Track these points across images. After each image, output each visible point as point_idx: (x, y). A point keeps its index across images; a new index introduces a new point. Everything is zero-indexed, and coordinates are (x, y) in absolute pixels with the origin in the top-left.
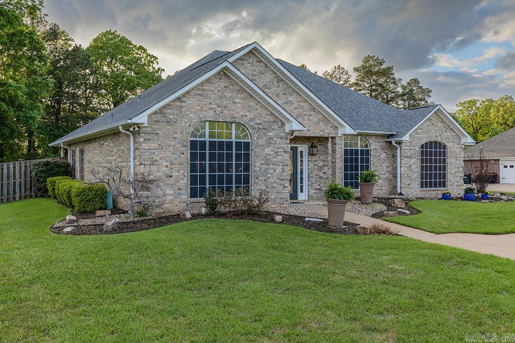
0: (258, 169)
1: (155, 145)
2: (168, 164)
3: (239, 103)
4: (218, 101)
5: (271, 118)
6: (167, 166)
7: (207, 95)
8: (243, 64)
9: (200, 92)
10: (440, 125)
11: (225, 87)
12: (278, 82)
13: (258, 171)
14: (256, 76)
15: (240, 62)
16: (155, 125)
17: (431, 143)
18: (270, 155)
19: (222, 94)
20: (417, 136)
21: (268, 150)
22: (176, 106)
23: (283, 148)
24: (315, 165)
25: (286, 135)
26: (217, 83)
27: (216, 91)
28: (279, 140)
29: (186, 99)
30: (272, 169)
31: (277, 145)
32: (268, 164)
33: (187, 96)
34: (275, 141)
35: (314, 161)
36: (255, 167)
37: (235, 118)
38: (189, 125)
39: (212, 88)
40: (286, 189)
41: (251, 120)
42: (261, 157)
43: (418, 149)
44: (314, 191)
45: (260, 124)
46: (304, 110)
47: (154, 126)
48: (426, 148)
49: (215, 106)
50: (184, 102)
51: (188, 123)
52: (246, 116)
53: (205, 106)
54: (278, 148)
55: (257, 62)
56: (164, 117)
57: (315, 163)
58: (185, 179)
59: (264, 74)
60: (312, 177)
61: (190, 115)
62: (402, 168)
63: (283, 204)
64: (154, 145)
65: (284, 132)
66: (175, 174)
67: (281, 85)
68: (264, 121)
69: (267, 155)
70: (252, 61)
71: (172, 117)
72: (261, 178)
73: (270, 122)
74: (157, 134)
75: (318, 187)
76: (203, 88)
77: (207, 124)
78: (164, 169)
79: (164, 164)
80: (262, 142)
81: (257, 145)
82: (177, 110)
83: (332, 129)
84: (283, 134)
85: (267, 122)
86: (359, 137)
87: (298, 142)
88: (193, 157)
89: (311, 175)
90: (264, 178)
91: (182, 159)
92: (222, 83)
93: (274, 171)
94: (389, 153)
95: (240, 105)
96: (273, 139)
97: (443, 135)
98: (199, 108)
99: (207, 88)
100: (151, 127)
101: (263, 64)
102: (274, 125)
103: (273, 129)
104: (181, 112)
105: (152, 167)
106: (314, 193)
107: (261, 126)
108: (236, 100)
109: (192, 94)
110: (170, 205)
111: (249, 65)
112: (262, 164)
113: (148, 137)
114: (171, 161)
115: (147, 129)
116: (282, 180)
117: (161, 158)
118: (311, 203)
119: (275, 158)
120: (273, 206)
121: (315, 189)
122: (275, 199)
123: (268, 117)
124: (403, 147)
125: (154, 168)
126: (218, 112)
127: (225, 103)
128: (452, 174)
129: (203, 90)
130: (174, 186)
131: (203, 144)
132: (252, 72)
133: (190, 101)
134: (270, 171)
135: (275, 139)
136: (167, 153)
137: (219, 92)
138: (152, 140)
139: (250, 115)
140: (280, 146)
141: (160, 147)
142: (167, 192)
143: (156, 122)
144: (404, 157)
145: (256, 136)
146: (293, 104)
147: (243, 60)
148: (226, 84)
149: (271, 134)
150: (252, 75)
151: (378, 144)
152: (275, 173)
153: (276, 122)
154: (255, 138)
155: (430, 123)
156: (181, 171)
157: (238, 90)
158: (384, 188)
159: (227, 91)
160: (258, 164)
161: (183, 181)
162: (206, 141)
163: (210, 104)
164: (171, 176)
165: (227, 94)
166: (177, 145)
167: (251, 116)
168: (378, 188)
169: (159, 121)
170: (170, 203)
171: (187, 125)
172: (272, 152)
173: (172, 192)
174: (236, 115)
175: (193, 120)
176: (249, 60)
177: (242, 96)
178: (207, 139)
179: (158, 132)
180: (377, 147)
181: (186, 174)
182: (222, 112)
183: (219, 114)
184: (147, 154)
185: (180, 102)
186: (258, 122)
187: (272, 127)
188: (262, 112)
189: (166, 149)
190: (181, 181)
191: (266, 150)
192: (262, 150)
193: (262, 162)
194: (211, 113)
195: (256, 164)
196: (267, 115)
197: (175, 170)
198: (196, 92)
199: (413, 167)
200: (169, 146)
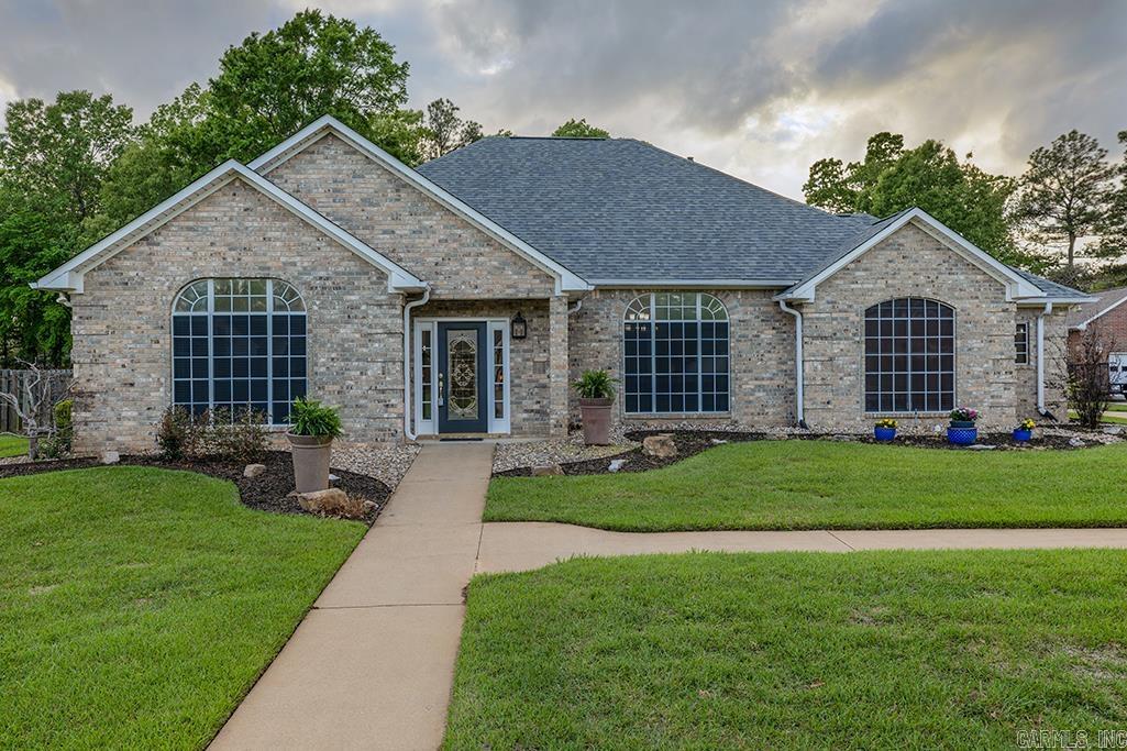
0: (323, 369)
1: (101, 327)
2: (126, 361)
3: (277, 239)
4: (230, 239)
5: (353, 266)
6: (124, 366)
7: (206, 228)
8: (313, 162)
9: (191, 224)
10: (928, 255)
11: (245, 210)
12: (398, 191)
13: (323, 373)
14: (343, 182)
15: (308, 157)
16: (99, 289)
17: (899, 301)
18: (352, 341)
19: (239, 224)
20: (853, 286)
21: (346, 331)
22: (142, 253)
23: (384, 326)
24: (528, 360)
25: (390, 298)
26: (228, 204)
27: (226, 219)
28: (377, 310)
29: (161, 238)
30: (357, 369)
31: (370, 320)
32: (347, 360)
33: (164, 232)
34: (365, 311)
35: (525, 351)
36: (316, 365)
37: (269, 268)
38: (169, 288)
39: (216, 215)
40: (391, 410)
41: (305, 271)
42: (329, 345)
43: (857, 319)
44: (525, 415)
45: (328, 279)
46: (462, 245)
47: (97, 293)
48: (887, 313)
49: (223, 249)
50: (158, 244)
51: (167, 284)
52: (294, 264)
53: (202, 249)
54: (370, 327)
55: (346, 153)
56: (116, 274)
57: (528, 355)
58: (161, 389)
59: (363, 177)
60: (520, 386)
61: (172, 269)
62: (807, 364)
63: (384, 441)
64: (98, 327)
65: (385, 292)
66: (140, 379)
67: (403, 195)
68: (337, 273)
69: (344, 340)
70: (333, 152)
71: (132, 274)
72: (330, 387)
73: (351, 273)
74: (104, 306)
75: (536, 407)
76: (197, 214)
77: (211, 284)
78: (118, 370)
79: (118, 361)
80: (333, 314)
81: (321, 321)
82: (144, 259)
83: (538, 281)
84: (383, 297)
85: (344, 274)
86: (699, 297)
87: (481, 313)
88: (180, 347)
89: (517, 381)
90: (337, 388)
91: (154, 352)
92: (239, 203)
93: (362, 373)
94: (784, 329)
95: (278, 244)
96: (358, 308)
97: (940, 280)
98: (190, 254)
99: (205, 214)
100: (91, 294)
101: (359, 157)
102: (359, 279)
103: (358, 288)
104: (152, 264)
105: (96, 368)
106: (524, 419)
107: (329, 283)
108: (269, 235)
109: (173, 228)
110: (130, 438)
111: (327, 162)
112: (333, 359)
113: (87, 313)
114: (132, 356)
115: (84, 297)
116: (383, 391)
117: (112, 352)
118: (517, 440)
119: (363, 346)
120: (359, 445)
121: (526, 411)
122: (365, 430)
123: (345, 263)
124: (810, 316)
125: (99, 370)
126: (230, 260)
127: (244, 242)
128: (973, 377)
129: (197, 219)
130: (139, 403)
131: (200, 323)
132: (335, 176)
133: (167, 243)
134: (353, 373)
135: (364, 307)
136: (125, 342)
137: (231, 220)
138: (96, 318)
139: (302, 262)
140: (376, 321)
141: (111, 331)
142: (123, 414)
143: (101, 284)
144: (814, 338)
145: (318, 303)
146: (434, 232)
147: (313, 152)
148: (248, 205)
149: (353, 298)
150: (335, 181)
151: (752, 309)
152: (364, 377)
153: (367, 273)
154: (315, 308)
155: (895, 253)
156: (153, 375)
157: (276, 213)
158: (771, 411)
159: (250, 219)
160: (323, 360)
161: (158, 394)
162: (206, 317)
163: (212, 244)
164: (132, 385)
165: (250, 224)
166: (144, 327)
167: (305, 264)
168: (753, 411)
169: (108, 283)
170: (131, 435)
171: (165, 288)
172: (357, 336)
173: (135, 414)
174: (269, 264)
175: (177, 278)
176: (326, 151)
177: (285, 224)
178: (210, 312)
179: (105, 303)
180: (748, 317)
181: (163, 380)
182: (239, 259)
183: (233, 264)
184: (85, 344)
185: (148, 244)
186: (323, 274)
187: (356, 284)
188: (331, 254)
189: (123, 334)
190: (152, 394)
191: (342, 331)
192: (333, 331)
193: (333, 355)
194: (216, 263)
195: (320, 360)
196: (343, 259)
197: (139, 373)
198: (182, 224)
199: (840, 361)
200: (129, 328)
